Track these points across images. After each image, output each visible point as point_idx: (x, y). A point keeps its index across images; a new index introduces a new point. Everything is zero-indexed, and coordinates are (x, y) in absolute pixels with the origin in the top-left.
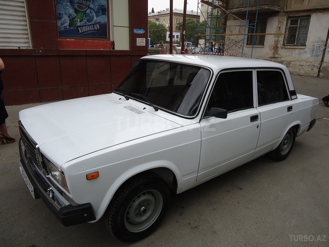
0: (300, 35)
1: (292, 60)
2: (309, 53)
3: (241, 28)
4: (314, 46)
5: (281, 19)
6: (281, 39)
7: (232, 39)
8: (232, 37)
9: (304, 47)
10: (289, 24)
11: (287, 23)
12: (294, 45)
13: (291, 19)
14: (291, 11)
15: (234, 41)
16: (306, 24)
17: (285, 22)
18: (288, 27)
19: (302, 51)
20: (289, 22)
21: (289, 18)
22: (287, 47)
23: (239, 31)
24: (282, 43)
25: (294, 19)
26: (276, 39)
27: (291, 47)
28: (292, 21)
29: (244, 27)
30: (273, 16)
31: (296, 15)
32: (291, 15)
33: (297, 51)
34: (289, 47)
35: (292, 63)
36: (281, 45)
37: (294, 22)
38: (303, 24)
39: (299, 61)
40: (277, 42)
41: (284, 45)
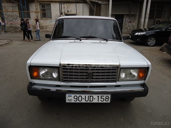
0: (48, 13)
1: (47, 25)
2: (54, 22)
3: (13, 8)
4: (55, 18)
5: (36, 5)
6: (39, 15)
7: (9, 15)
8: (8, 13)
9: (51, 19)
10: (41, 7)
11: (40, 7)
12: (46, 18)
13: (42, 5)
14: (41, 1)
15: (10, 16)
16: (49, 8)
17: (39, 6)
18: (41, 9)
19: (51, 20)
20: (41, 6)
21: (40, 4)
22: (43, 19)
23: (13, 10)
24: (40, 17)
25: (43, 5)
26: (37, 14)
27: (45, 19)
28: (42, 6)
29: (15, 8)
30: (32, 3)
31: (44, 3)
32: (41, 3)
33: (49, 21)
34: (44, 19)
35: (48, 26)
36: (40, 18)
37: (43, 6)
38: (48, 8)
39: (50, 25)
40: (37, 16)
41: (41, 18)
